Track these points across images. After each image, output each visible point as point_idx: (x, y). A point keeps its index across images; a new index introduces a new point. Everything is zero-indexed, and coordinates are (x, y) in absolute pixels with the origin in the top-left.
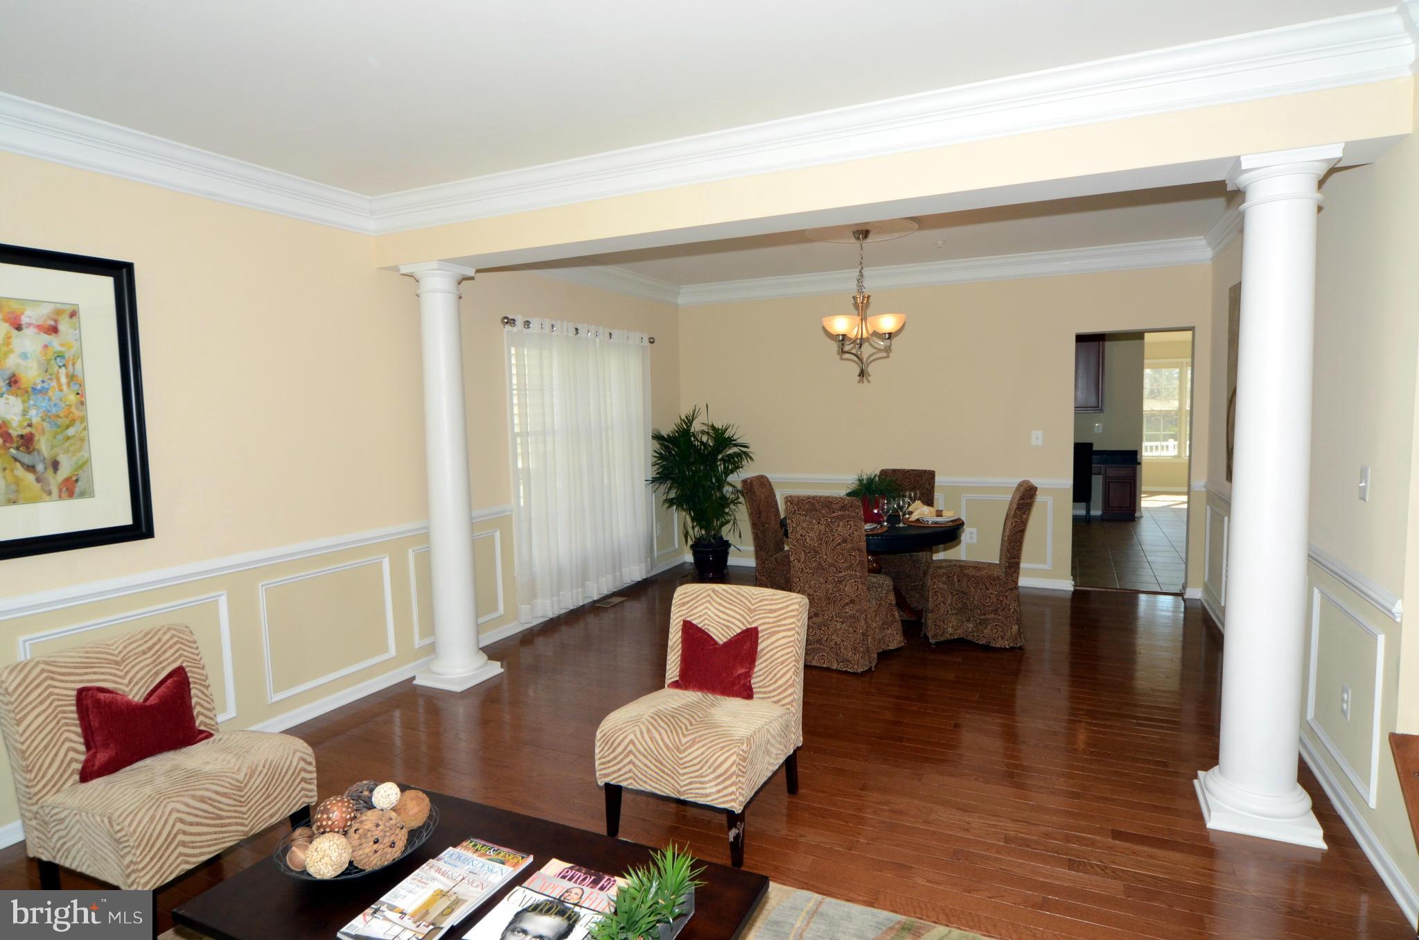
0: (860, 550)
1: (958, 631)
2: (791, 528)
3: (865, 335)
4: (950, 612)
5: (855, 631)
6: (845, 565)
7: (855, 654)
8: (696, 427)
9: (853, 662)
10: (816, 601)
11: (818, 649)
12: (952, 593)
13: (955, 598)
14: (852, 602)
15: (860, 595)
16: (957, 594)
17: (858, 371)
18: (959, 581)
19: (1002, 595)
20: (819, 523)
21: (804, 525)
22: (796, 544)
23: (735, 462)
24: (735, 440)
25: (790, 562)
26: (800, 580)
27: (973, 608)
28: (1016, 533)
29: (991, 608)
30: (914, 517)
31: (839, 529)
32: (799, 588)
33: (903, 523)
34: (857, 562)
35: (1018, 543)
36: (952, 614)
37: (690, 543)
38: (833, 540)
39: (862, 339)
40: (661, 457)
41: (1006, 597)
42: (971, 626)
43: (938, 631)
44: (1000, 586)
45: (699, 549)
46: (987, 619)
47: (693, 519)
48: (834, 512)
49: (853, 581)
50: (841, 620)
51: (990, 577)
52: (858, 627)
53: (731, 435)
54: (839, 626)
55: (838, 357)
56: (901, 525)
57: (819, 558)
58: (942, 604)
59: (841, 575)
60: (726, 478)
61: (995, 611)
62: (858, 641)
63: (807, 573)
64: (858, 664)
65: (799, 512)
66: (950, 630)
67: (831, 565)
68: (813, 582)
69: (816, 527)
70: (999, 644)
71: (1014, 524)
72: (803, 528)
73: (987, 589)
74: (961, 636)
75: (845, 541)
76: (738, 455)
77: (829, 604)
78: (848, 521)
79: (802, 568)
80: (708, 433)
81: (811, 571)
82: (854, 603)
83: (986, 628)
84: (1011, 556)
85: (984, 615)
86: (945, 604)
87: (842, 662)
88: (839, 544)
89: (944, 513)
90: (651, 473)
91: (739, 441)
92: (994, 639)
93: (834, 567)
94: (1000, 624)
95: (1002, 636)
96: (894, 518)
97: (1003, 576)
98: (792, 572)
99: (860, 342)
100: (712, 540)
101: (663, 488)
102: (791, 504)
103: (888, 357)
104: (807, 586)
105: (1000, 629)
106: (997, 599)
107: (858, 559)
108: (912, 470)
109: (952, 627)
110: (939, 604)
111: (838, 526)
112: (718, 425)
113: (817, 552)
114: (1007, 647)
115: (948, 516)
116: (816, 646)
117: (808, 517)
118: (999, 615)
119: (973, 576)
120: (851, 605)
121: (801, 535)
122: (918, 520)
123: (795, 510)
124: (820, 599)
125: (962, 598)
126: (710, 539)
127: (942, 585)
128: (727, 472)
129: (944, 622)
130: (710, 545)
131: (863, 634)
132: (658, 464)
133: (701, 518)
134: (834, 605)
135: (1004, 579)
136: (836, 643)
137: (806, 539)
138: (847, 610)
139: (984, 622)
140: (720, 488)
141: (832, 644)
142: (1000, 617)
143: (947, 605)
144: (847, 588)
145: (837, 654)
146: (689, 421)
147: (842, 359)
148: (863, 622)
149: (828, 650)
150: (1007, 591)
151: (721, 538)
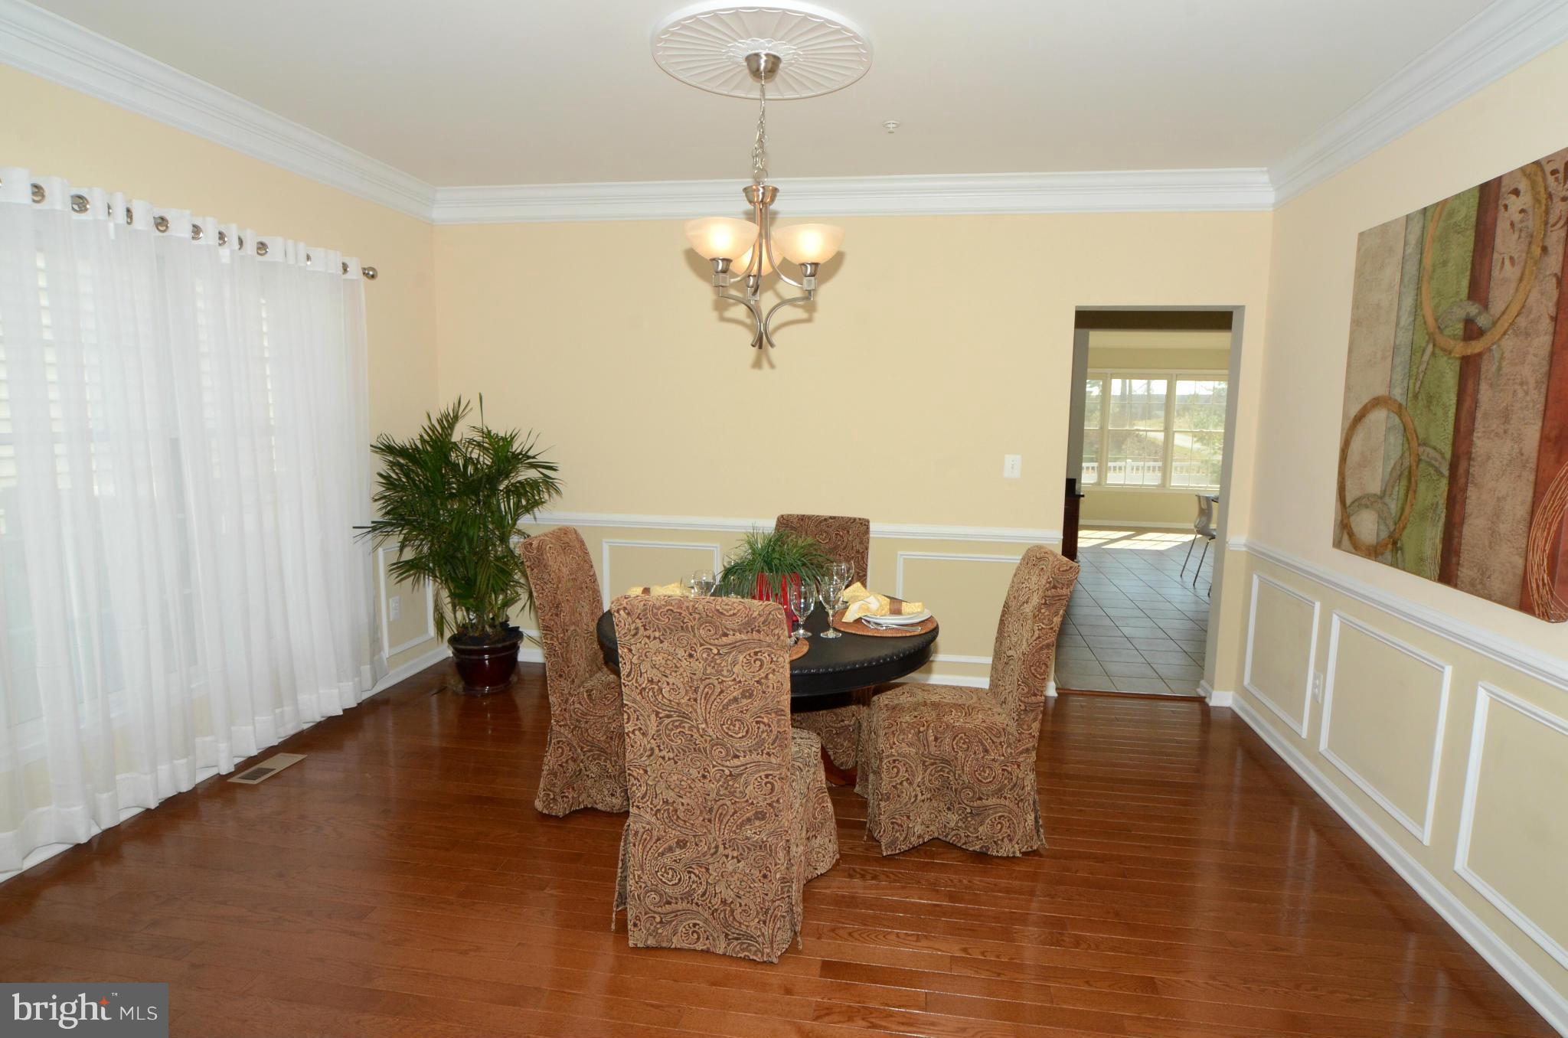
0: (779, 712)
1: (932, 828)
2: (628, 666)
3: (766, 268)
4: (920, 797)
5: (765, 876)
6: (747, 743)
7: (765, 923)
8: (460, 433)
9: (760, 940)
10: (681, 815)
11: (685, 911)
12: (924, 762)
13: (928, 771)
14: (760, 816)
15: (778, 801)
16: (932, 764)
17: (749, 338)
18: (936, 739)
19: (1012, 762)
20: (691, 656)
21: (659, 659)
22: (638, 698)
23: (530, 496)
24: (534, 457)
25: (622, 736)
26: (646, 772)
27: (960, 787)
28: (1041, 649)
29: (993, 787)
30: (850, 616)
31: (735, 670)
32: (644, 789)
33: (835, 629)
34: (773, 737)
35: (1043, 667)
36: (923, 801)
37: (448, 634)
38: (722, 692)
39: (758, 276)
40: (389, 482)
41: (1019, 766)
42: (955, 817)
43: (898, 834)
44: (1009, 745)
45: (463, 647)
46: (986, 808)
47: (452, 595)
48: (726, 635)
49: (762, 774)
50: (735, 854)
51: (990, 729)
52: (773, 868)
53: (526, 449)
54: (730, 865)
55: (715, 315)
56: (831, 634)
57: (690, 729)
58: (905, 783)
59: (736, 762)
60: (515, 521)
61: (999, 793)
62: (771, 896)
63: (663, 758)
64: (772, 943)
65: (647, 633)
66: (919, 829)
67: (717, 743)
68: (675, 777)
69: (684, 663)
70: (1007, 849)
71: (1037, 633)
72: (654, 666)
73: (986, 751)
74: (936, 835)
75: (748, 694)
76: (534, 484)
77: (710, 821)
78: (756, 653)
79: (652, 749)
80: (479, 445)
81: (671, 755)
82: (763, 819)
83: (982, 823)
84: (1030, 690)
85: (980, 799)
86: (910, 784)
87: (737, 939)
88: (735, 700)
89: (905, 607)
90: (374, 513)
91: (540, 459)
92: (995, 842)
93: (723, 745)
94: (1006, 814)
95: (1009, 835)
96: (818, 620)
97: (1013, 728)
98: (629, 756)
99: (757, 283)
100: (488, 629)
101: (395, 540)
102: (628, 614)
103: (809, 320)
104: (662, 785)
105: (1006, 824)
106: (1003, 770)
107: (775, 730)
108: (831, 518)
109: (923, 823)
110: (901, 783)
111: (734, 663)
112: (500, 429)
113: (684, 716)
114: (1018, 854)
115: (914, 612)
116: (682, 905)
117: (666, 644)
118: (1005, 798)
119: (962, 730)
120: (757, 823)
121: (651, 681)
122: (858, 621)
123: (637, 629)
124: (689, 811)
125: (941, 771)
126: (484, 627)
127: (906, 749)
128: (519, 511)
129: (908, 817)
130: (484, 638)
131: (783, 880)
132: (384, 497)
133: (464, 591)
134: (721, 822)
135: (1016, 733)
136: (724, 902)
137: (660, 690)
138: (749, 833)
139: (979, 813)
140: (504, 539)
141: (716, 901)
142: (1007, 803)
143: (915, 785)
144: (751, 787)
145: (726, 925)
146: (450, 421)
147: (723, 319)
148: (781, 854)
149: (706, 915)
150: (1021, 753)
151: (505, 624)
